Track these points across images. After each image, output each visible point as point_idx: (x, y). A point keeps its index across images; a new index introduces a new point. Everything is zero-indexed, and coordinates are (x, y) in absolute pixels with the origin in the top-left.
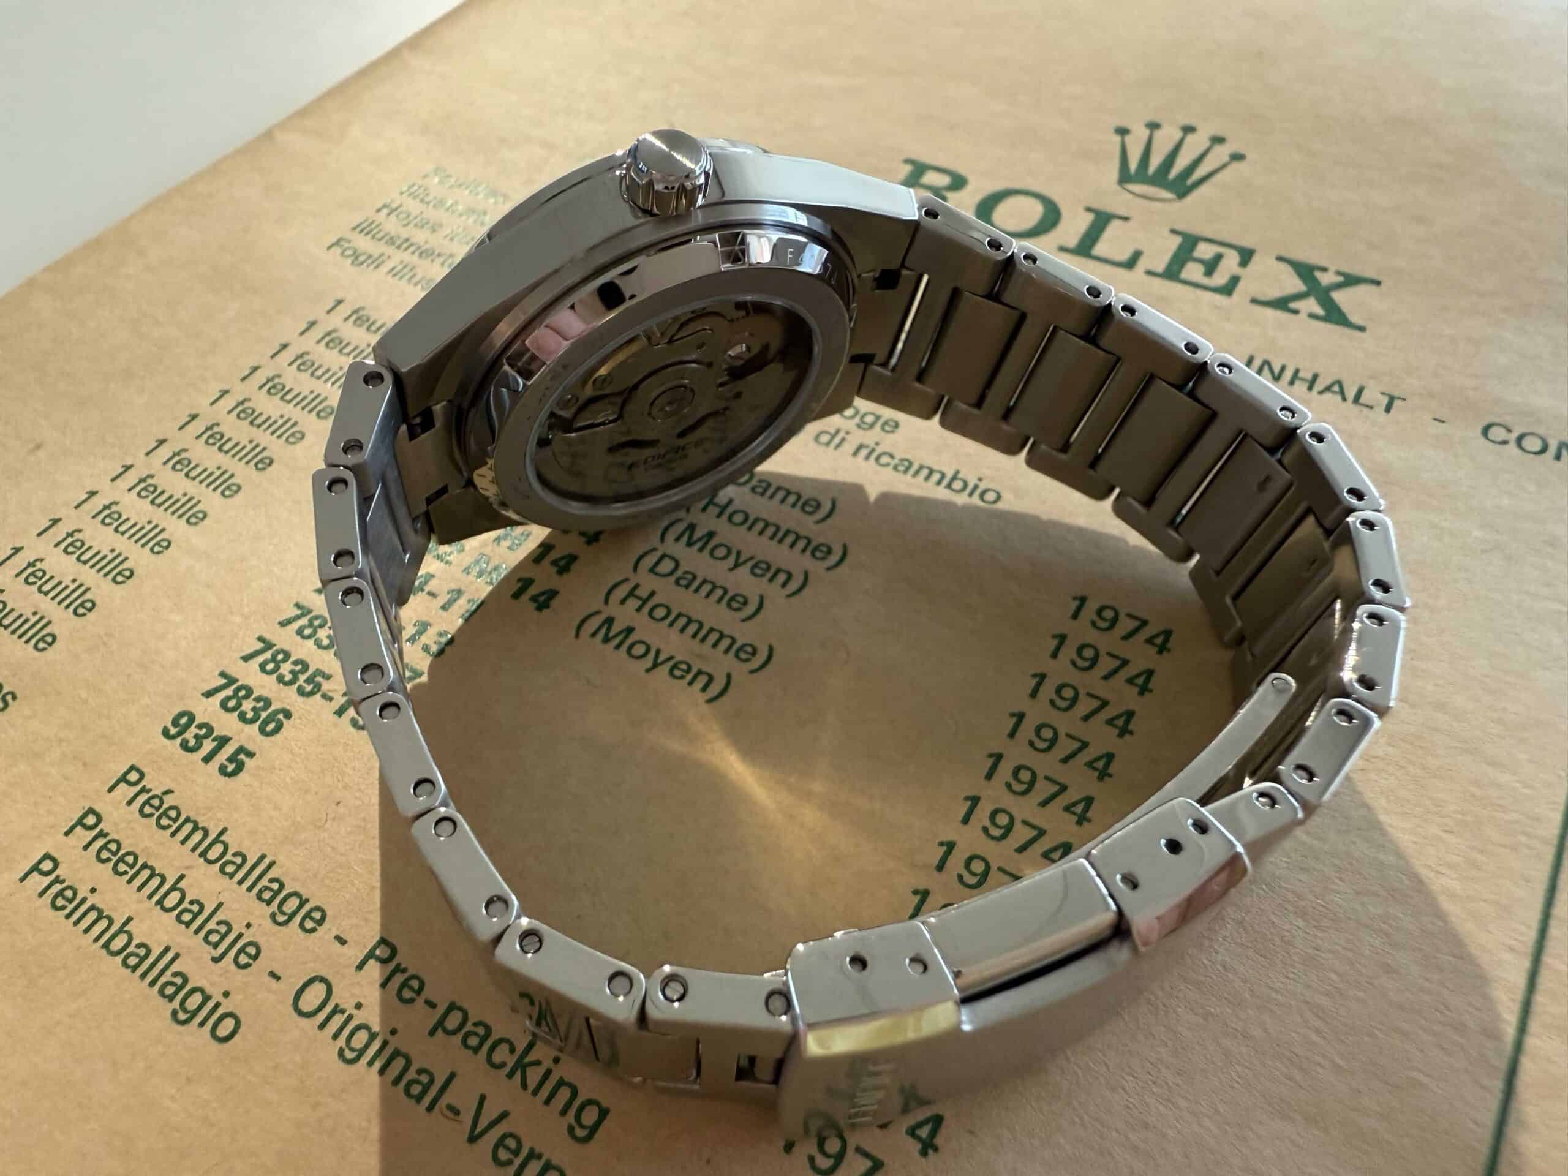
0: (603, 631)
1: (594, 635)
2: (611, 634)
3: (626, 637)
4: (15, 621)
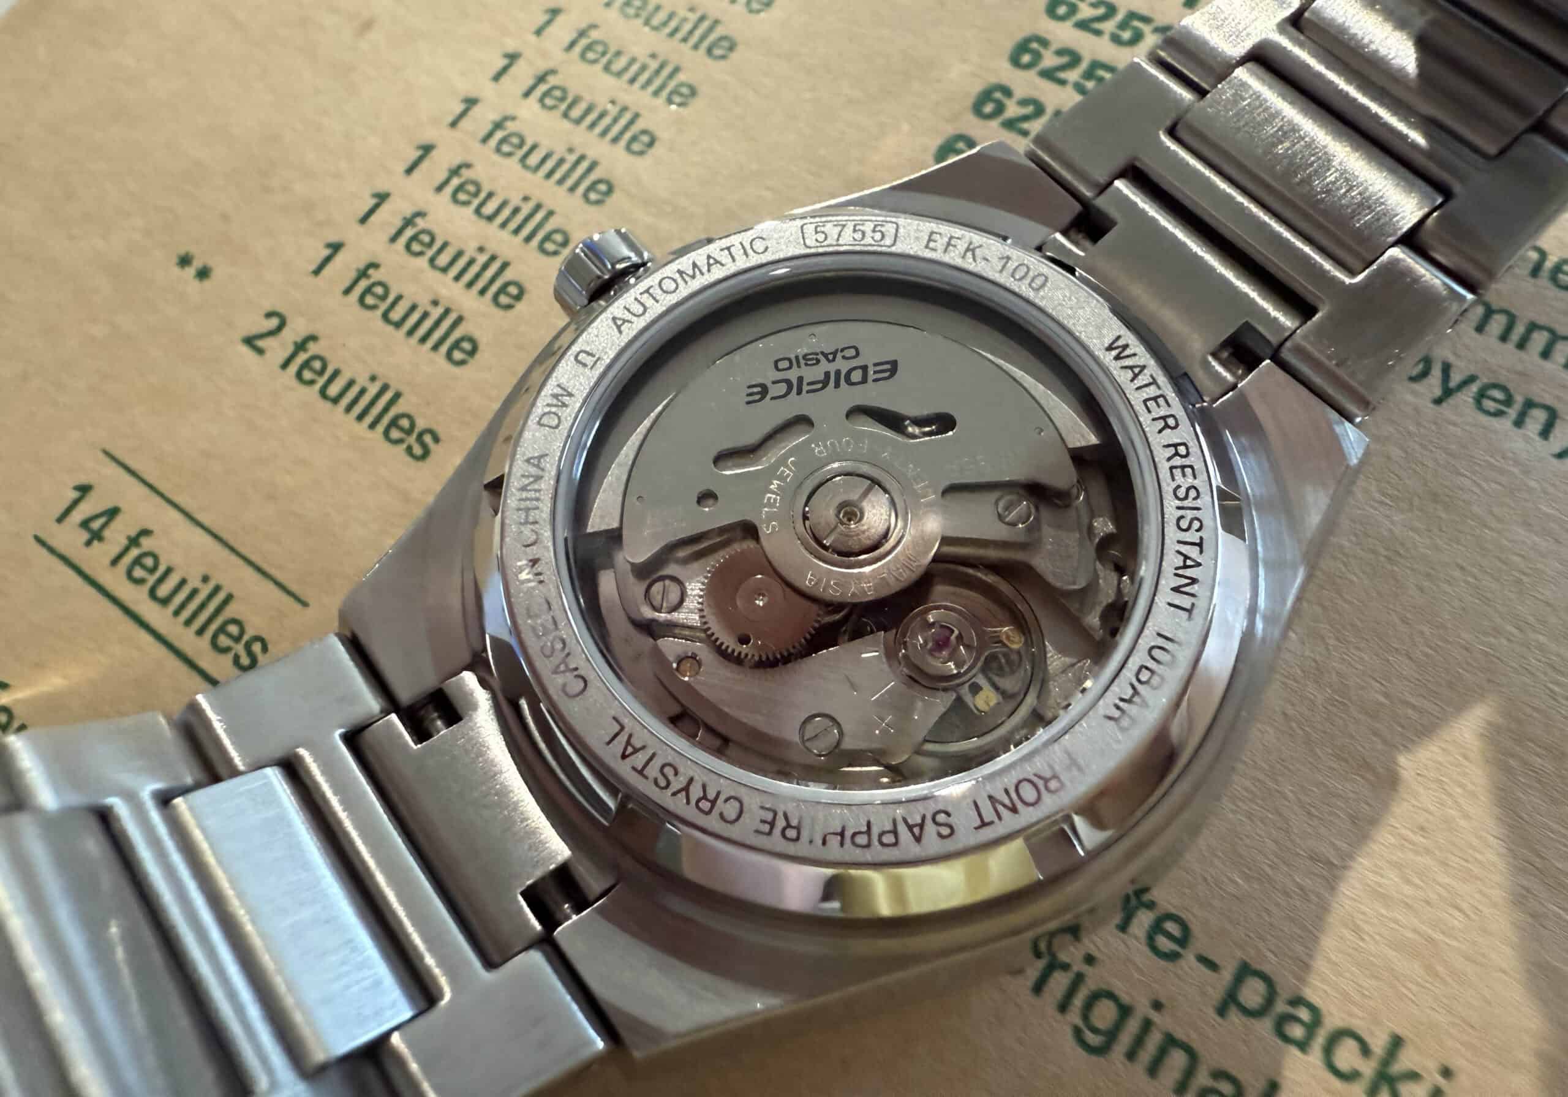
4: (407, 315)
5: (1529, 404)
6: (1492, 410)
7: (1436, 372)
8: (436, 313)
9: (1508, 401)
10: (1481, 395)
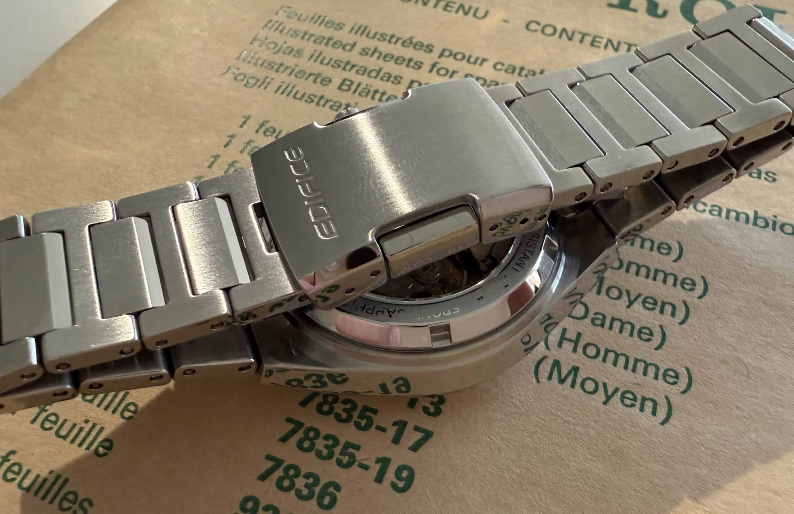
0: (555, 373)
1: (550, 378)
2: (563, 376)
3: (575, 376)
4: (70, 431)
5: (644, 399)
6: (629, 404)
7: (601, 388)
8: (87, 427)
9: (635, 399)
10: (623, 397)
